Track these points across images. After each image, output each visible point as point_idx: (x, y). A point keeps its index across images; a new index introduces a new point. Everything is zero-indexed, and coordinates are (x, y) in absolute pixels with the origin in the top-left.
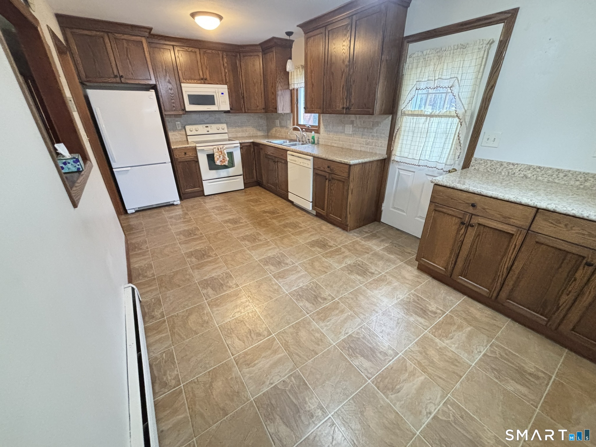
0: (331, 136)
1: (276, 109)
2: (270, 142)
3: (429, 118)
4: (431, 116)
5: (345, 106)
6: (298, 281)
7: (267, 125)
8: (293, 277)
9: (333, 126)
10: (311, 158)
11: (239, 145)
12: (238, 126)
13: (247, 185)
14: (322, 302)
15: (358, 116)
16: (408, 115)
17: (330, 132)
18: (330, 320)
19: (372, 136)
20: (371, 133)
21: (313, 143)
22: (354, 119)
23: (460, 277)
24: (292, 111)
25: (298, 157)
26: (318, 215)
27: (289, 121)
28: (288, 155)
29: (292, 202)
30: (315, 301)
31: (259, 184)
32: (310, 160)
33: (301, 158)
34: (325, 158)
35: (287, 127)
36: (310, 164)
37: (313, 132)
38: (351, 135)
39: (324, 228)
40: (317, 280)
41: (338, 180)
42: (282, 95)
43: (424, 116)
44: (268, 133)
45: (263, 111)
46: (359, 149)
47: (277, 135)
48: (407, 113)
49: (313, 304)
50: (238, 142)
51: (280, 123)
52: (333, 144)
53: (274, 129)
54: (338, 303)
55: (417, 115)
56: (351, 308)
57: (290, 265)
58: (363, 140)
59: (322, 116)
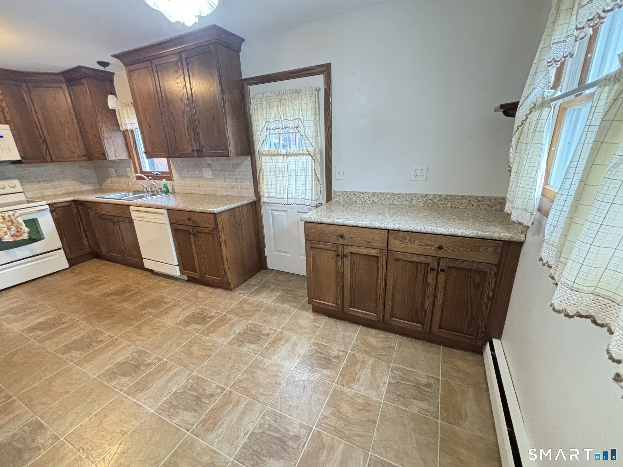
0: (189, 182)
1: (104, 155)
2: (103, 198)
3: (286, 157)
4: (287, 155)
5: (195, 148)
6: (170, 384)
7: (97, 175)
8: (160, 382)
9: (188, 171)
10: (164, 211)
11: (47, 207)
12: (44, 181)
13: (72, 261)
14: (208, 402)
15: (214, 158)
16: (266, 155)
17: (185, 177)
18: (223, 423)
19: (236, 178)
20: (233, 175)
21: (167, 192)
22: (211, 162)
23: (351, 309)
24: (130, 156)
25: (146, 212)
26: (191, 280)
27: (128, 170)
28: (131, 212)
29: (152, 271)
30: (197, 404)
31: (96, 255)
32: (163, 214)
33: (150, 212)
34: (183, 209)
35: (127, 176)
36: (164, 219)
37: (164, 180)
38: (212, 180)
39: (201, 294)
40: (197, 372)
41: (205, 233)
42: (110, 137)
43: (281, 155)
44: (100, 184)
45: (84, 158)
46: (225, 194)
47: (115, 187)
48: (264, 153)
49: (195, 411)
50: (44, 203)
51: (116, 172)
52: (193, 191)
53: (109, 180)
54: (231, 392)
55: (275, 155)
56: (247, 392)
57: (155, 364)
58: (226, 183)
59: (172, 160)
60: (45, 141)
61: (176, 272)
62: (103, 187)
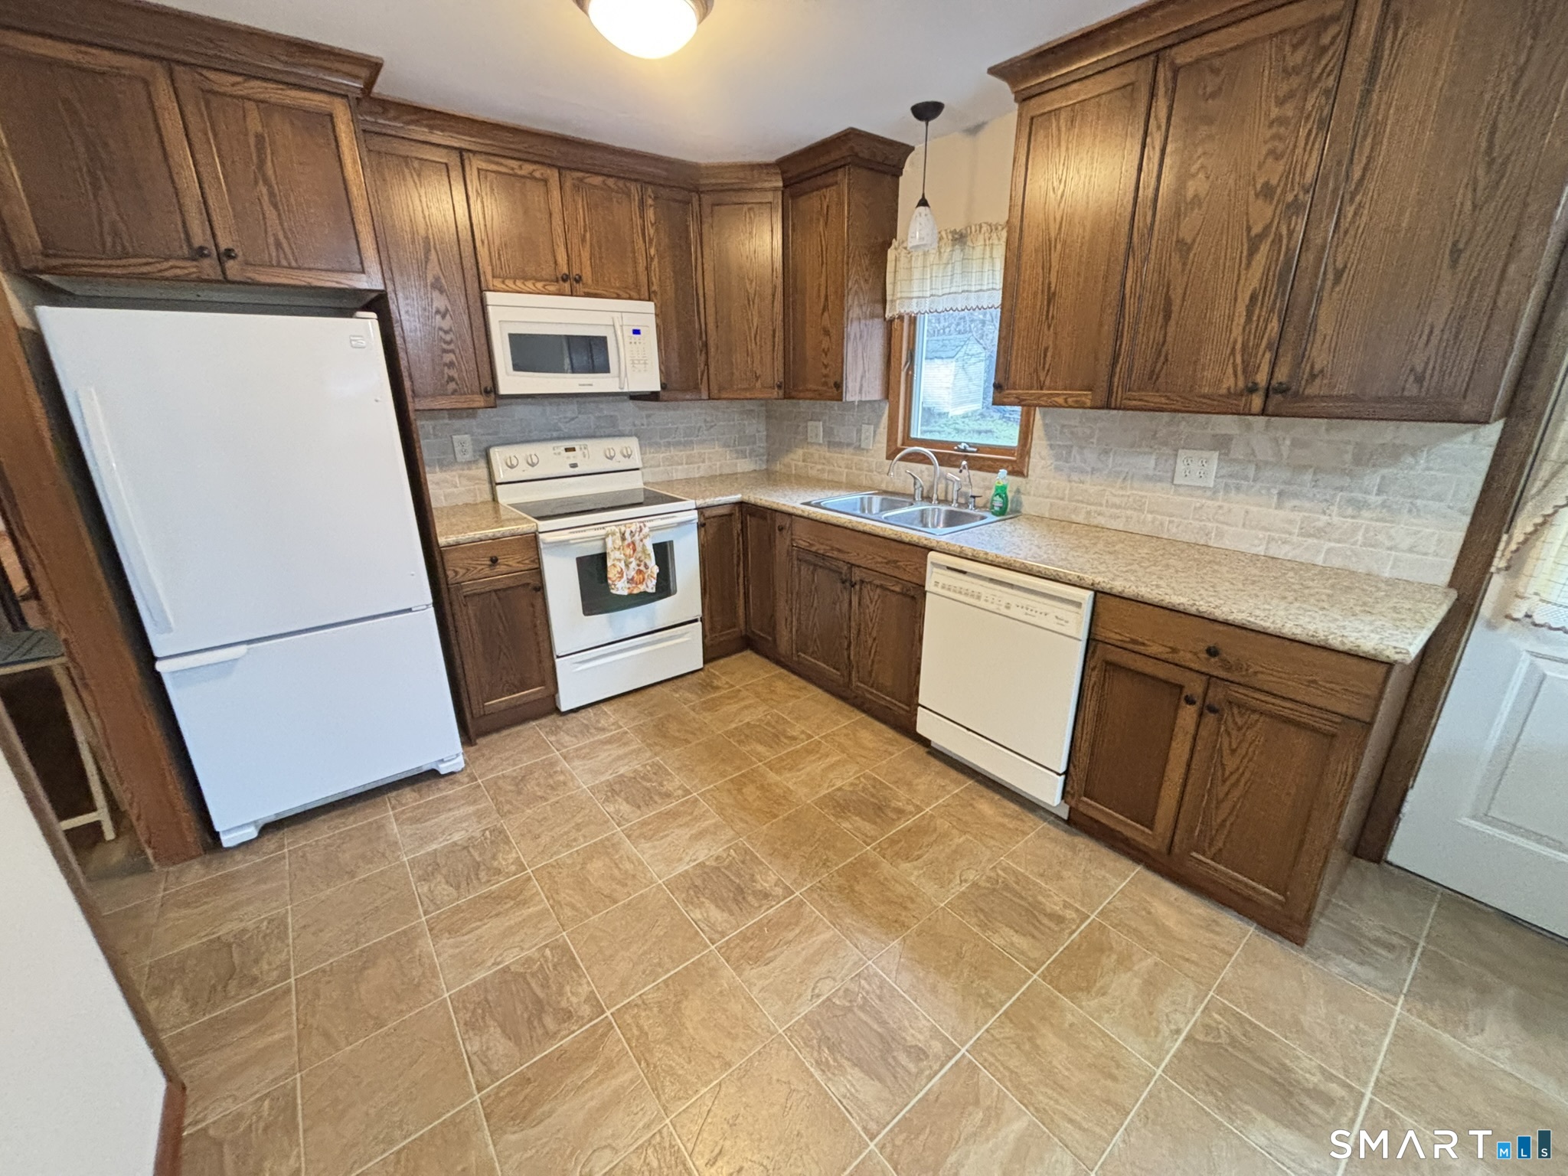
0: (1092, 490)
1: (838, 386)
2: (818, 505)
5: (1261, 381)
9: (1106, 452)
10: (1085, 596)
11: (694, 515)
12: (678, 444)
17: (1082, 471)
20: (1342, 489)
21: (1002, 512)
25: (992, 580)
26: (1077, 822)
27: (868, 430)
28: (929, 567)
29: (925, 742)
31: (748, 643)
32: (1079, 605)
33: (1011, 586)
35: (859, 448)
36: (1078, 624)
37: (1003, 472)
42: (861, 336)
44: (772, 456)
45: (775, 393)
47: (813, 473)
50: (691, 504)
51: (829, 432)
53: (800, 452)
58: (1285, 514)
59: (1044, 416)
60: (706, 345)
61: (1049, 791)
62: (778, 467)
